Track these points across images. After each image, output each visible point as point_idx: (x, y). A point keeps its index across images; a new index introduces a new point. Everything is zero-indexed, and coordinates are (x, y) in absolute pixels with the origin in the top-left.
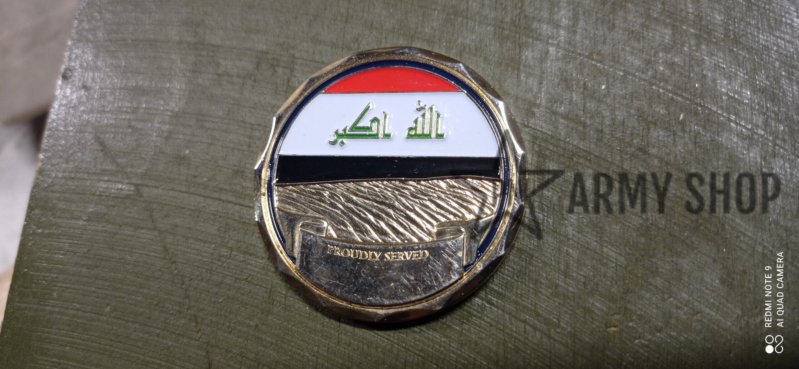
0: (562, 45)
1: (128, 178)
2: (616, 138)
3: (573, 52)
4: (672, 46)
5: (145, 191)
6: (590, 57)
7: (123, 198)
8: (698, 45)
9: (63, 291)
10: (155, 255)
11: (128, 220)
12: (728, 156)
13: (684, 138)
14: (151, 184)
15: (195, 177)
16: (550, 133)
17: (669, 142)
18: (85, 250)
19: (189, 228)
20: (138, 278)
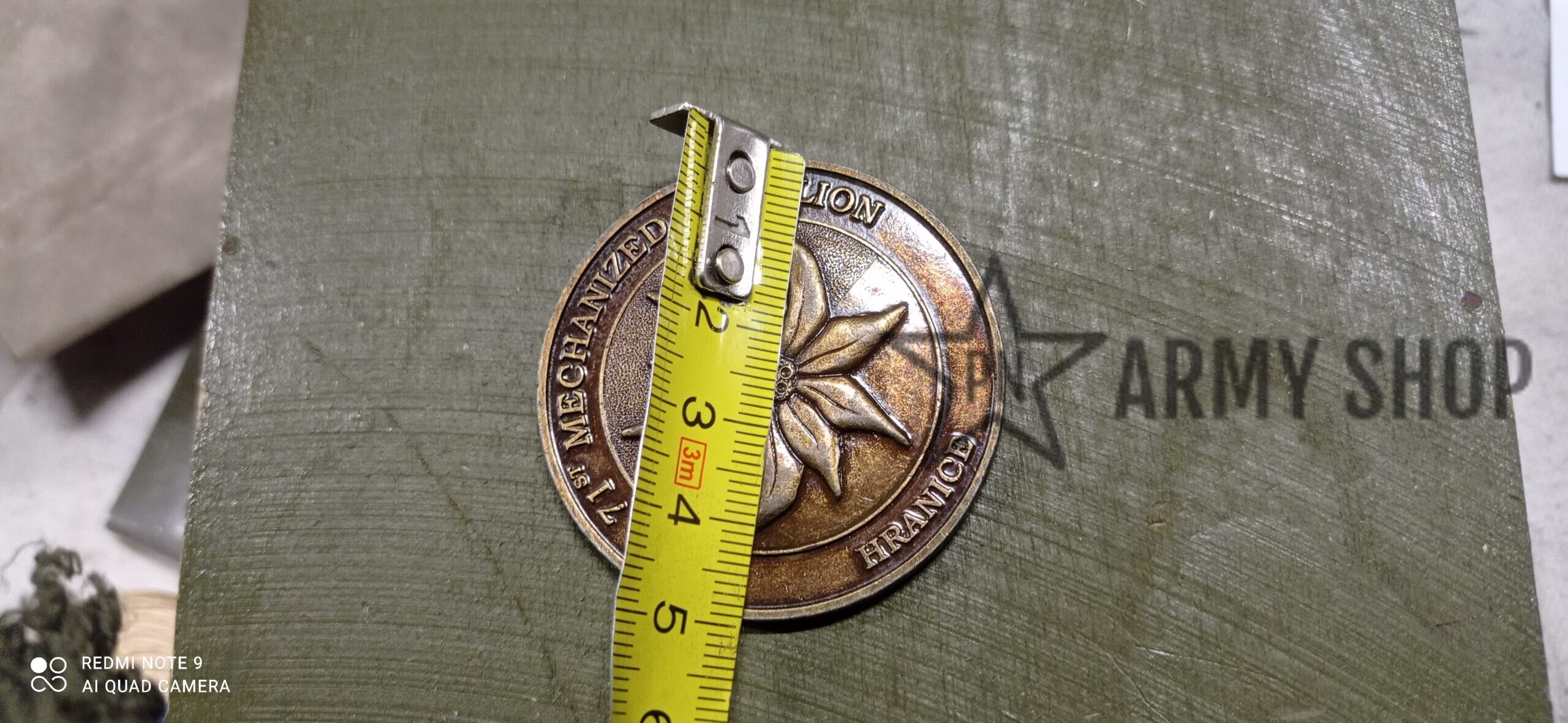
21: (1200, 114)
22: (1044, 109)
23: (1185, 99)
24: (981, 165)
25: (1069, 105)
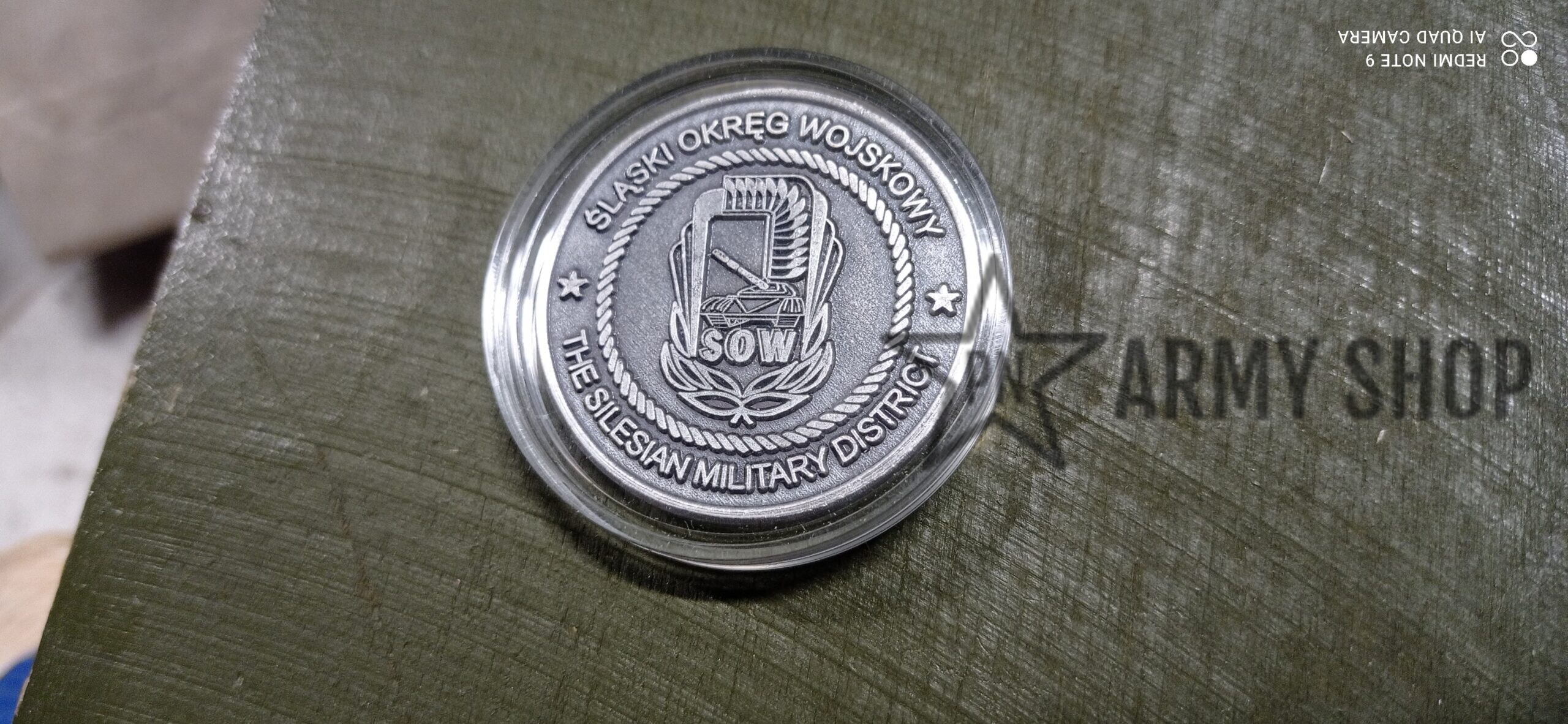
0: (1165, 271)
1: (303, 430)
2: (1255, 464)
3: (1185, 286)
4: (1374, 298)
5: (336, 459)
6: (1216, 300)
7: (291, 467)
8: (1424, 302)
9: (153, 636)
10: (343, 586)
11: (294, 513)
12: (1461, 522)
13: (1382, 477)
14: (347, 446)
15: (435, 443)
16: (1128, 439)
17: (1353, 481)
18: (206, 561)
19: (414, 542)
20: (304, 628)
21: (1397, 300)
22: (1191, 249)
23: (1378, 277)
24: (1093, 305)
25: (1224, 252)
